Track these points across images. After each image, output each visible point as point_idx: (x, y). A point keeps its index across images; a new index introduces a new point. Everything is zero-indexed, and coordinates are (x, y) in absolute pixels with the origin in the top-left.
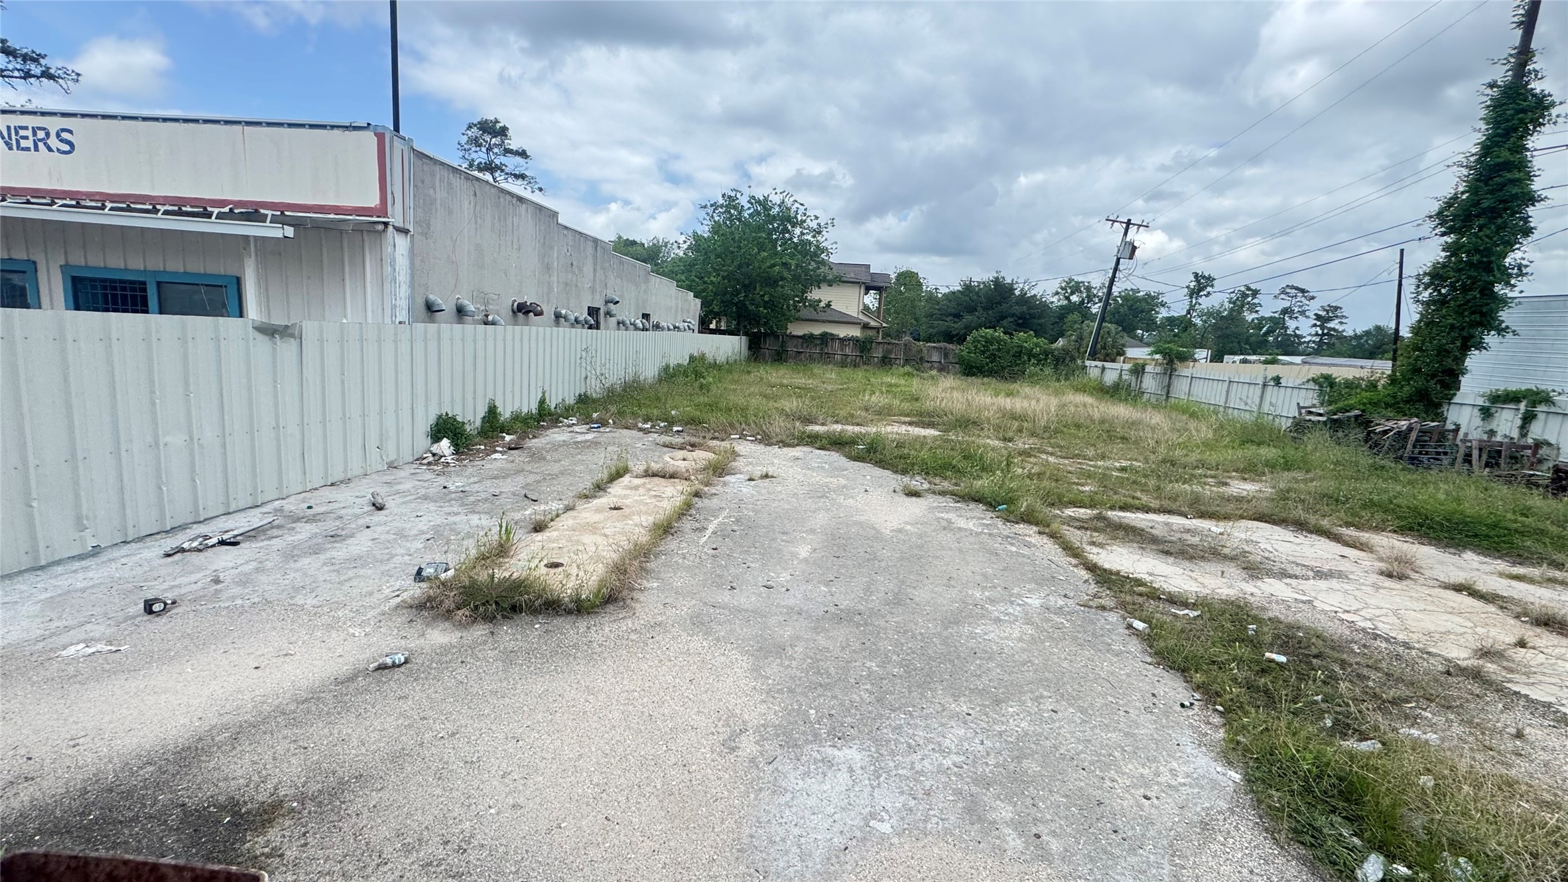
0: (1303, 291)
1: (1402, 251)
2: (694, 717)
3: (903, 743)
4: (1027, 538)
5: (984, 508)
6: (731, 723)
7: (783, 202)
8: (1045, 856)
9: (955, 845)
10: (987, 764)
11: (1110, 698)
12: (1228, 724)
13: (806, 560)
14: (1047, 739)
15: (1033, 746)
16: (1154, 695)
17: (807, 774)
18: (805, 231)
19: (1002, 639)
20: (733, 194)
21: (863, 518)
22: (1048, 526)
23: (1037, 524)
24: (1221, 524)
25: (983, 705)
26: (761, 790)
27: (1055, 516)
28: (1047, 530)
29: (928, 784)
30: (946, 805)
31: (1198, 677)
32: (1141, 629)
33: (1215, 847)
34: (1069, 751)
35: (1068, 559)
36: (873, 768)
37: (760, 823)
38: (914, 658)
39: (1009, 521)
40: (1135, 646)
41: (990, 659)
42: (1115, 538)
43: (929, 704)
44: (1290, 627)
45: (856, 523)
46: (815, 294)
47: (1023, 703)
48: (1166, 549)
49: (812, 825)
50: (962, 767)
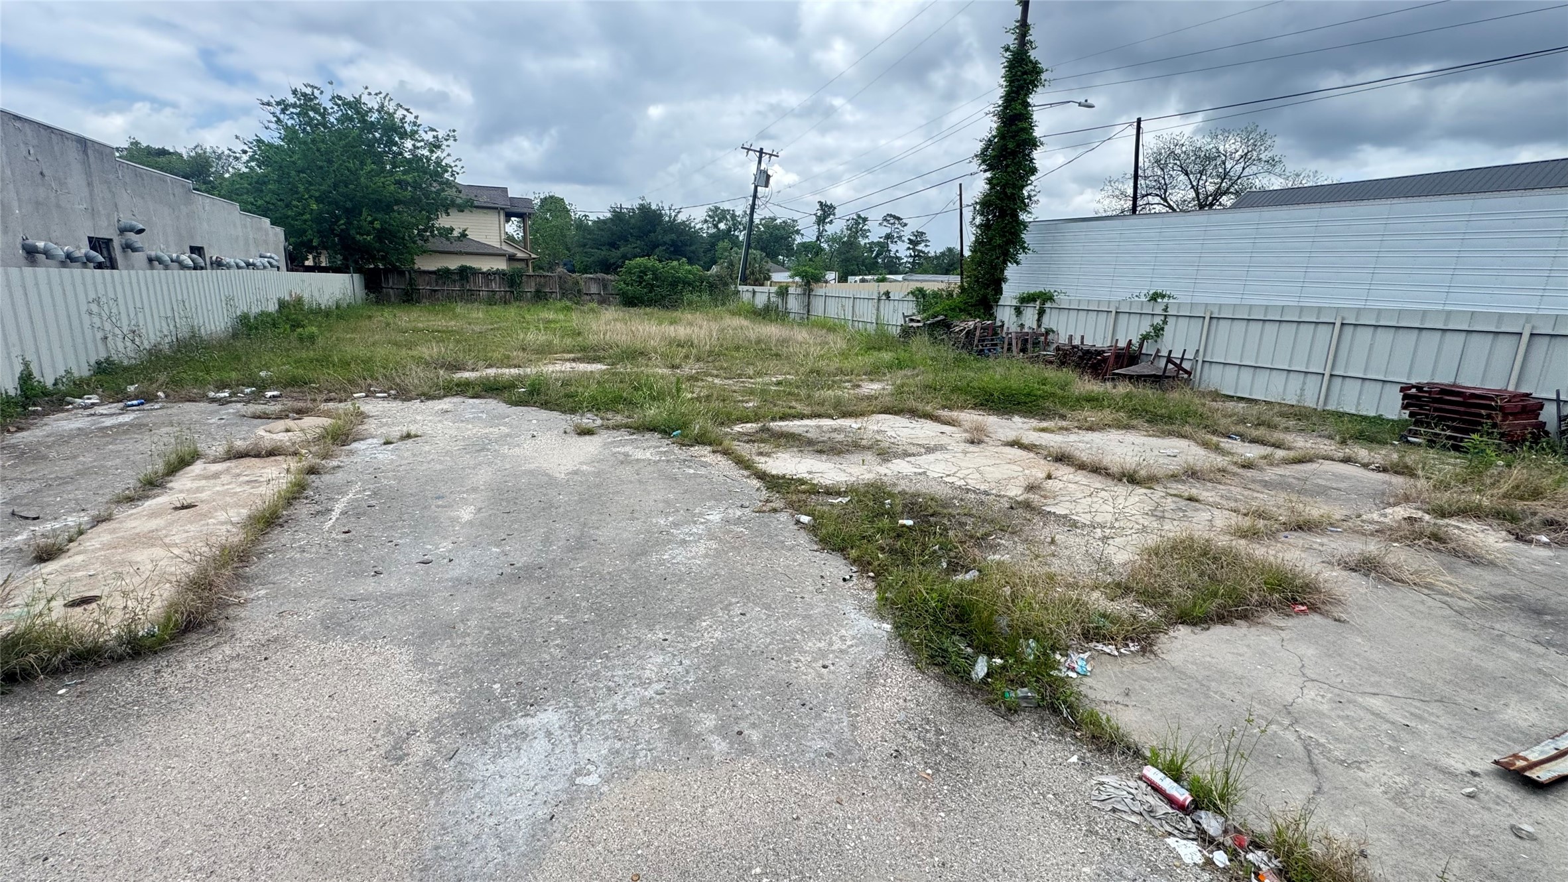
0: (899, 219)
1: (961, 185)
2: (341, 738)
3: (602, 689)
4: (703, 459)
5: (660, 436)
6: (394, 729)
7: (382, 106)
8: (747, 749)
9: (665, 770)
10: (687, 682)
11: (788, 590)
12: (878, 585)
13: (470, 523)
14: (739, 641)
15: (728, 652)
16: (822, 577)
17: (498, 755)
18: (419, 144)
19: (689, 559)
20: (308, 91)
21: (532, 466)
22: (721, 444)
23: (710, 444)
24: (859, 420)
25: (679, 627)
26: (442, 792)
27: (727, 434)
28: (720, 449)
29: (632, 721)
30: (653, 735)
31: (854, 553)
32: (806, 522)
33: (879, 690)
34: (758, 647)
35: (741, 472)
36: (572, 723)
37: (444, 829)
38: (604, 600)
39: (684, 445)
40: (803, 538)
41: (680, 580)
42: (778, 446)
43: (624, 641)
44: (914, 495)
45: (526, 472)
46: (444, 221)
47: (714, 615)
48: (819, 448)
49: (510, 808)
50: (664, 693)
